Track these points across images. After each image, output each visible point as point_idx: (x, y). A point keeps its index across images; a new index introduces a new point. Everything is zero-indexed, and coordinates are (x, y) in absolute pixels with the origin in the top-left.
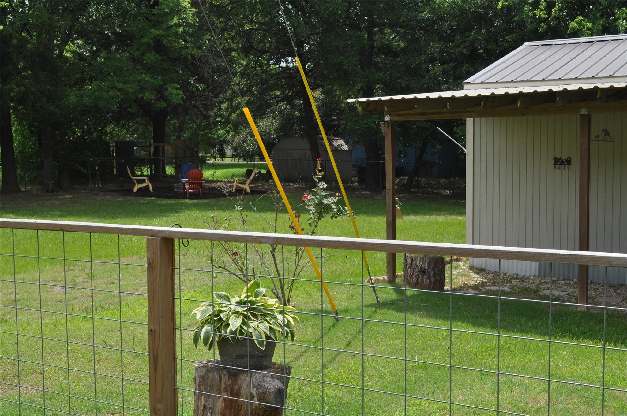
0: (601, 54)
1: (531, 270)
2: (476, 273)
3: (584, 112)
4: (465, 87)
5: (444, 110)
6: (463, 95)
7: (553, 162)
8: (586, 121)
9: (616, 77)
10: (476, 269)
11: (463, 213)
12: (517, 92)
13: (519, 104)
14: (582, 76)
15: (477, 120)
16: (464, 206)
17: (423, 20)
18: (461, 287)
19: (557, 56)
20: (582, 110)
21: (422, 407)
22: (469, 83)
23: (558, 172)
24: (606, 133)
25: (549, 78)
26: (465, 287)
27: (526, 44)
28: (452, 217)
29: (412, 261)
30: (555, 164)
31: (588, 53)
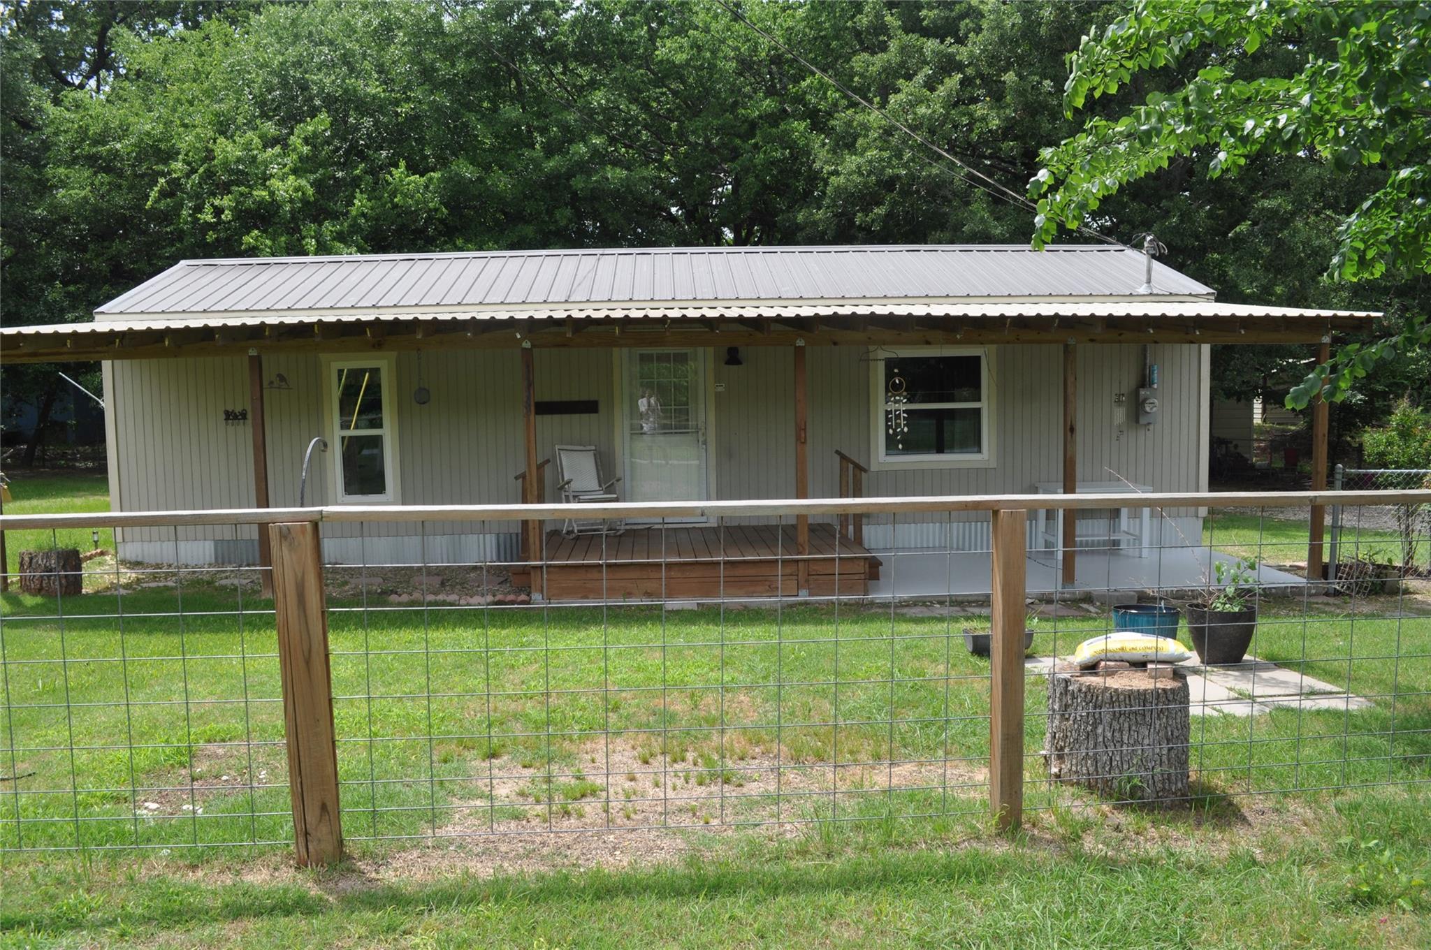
0: (279, 280)
1: (204, 558)
2: (129, 568)
3: (252, 352)
4: (97, 317)
5: (65, 350)
6: (89, 330)
7: (224, 417)
8: (256, 363)
9: (296, 309)
10: (130, 563)
11: (106, 491)
12: (182, 326)
13: (167, 343)
14: (254, 308)
15: (117, 362)
16: (106, 480)
17: (35, 219)
18: (108, 588)
19: (224, 280)
20: (250, 351)
21: (50, 738)
22: (102, 313)
23: (231, 429)
24: (282, 378)
25: (212, 309)
26: (114, 586)
27: (183, 263)
28: (96, 497)
29: (31, 559)
30: (227, 419)
31: (263, 277)
